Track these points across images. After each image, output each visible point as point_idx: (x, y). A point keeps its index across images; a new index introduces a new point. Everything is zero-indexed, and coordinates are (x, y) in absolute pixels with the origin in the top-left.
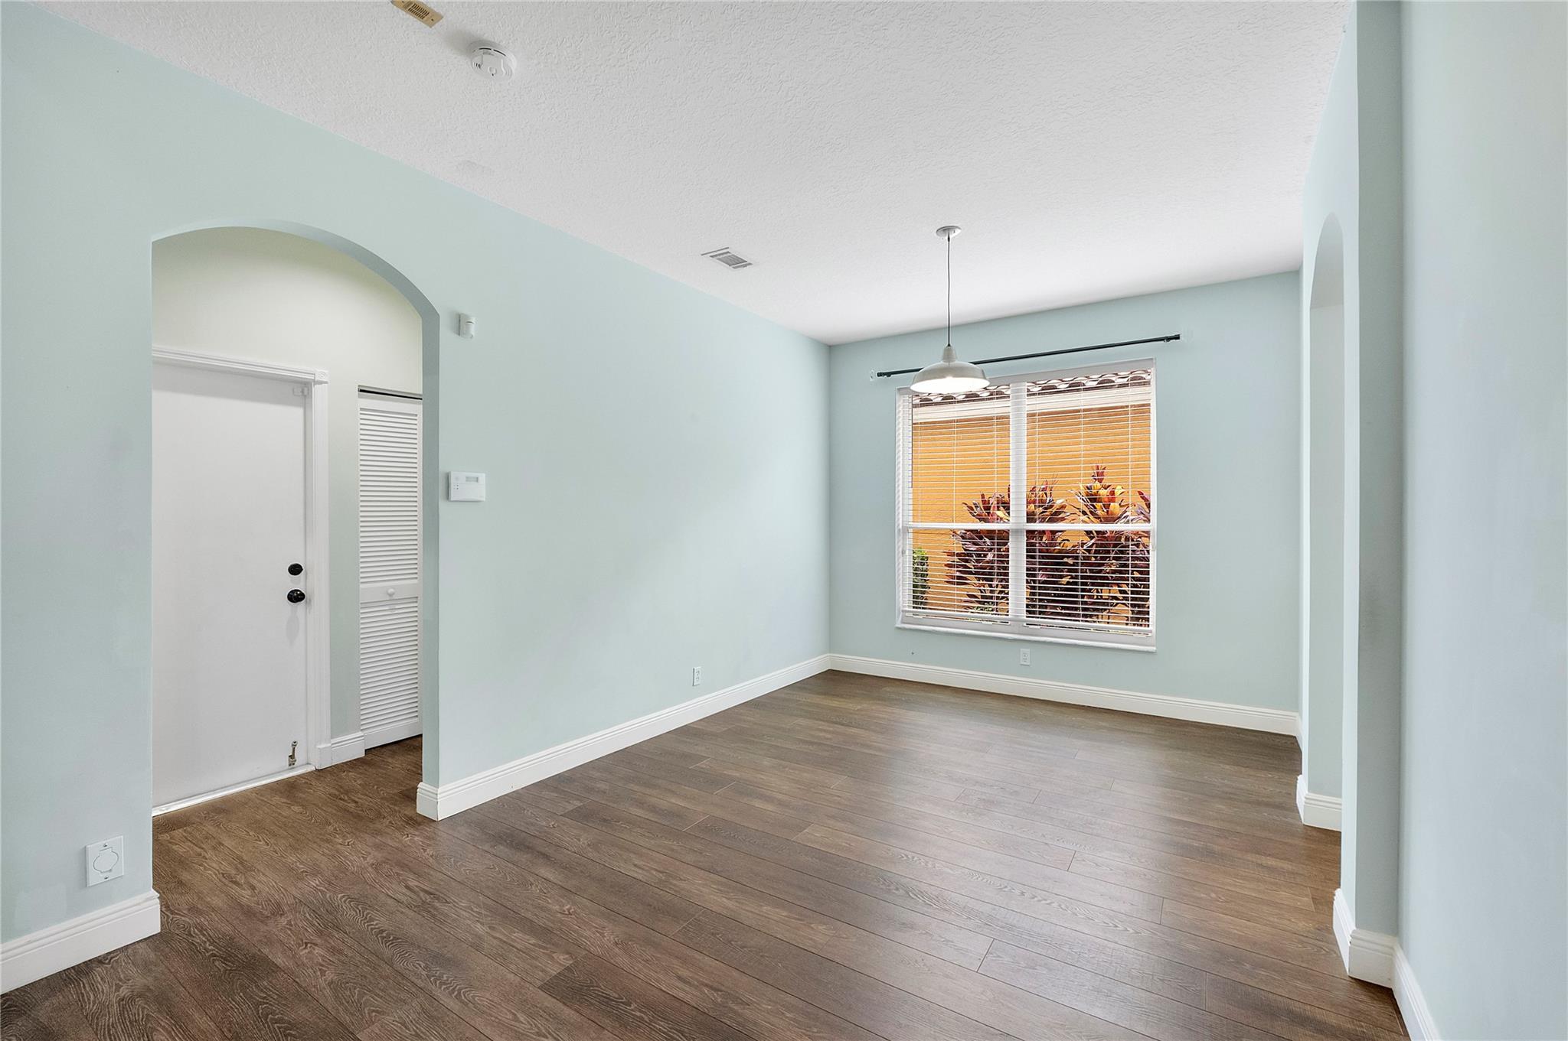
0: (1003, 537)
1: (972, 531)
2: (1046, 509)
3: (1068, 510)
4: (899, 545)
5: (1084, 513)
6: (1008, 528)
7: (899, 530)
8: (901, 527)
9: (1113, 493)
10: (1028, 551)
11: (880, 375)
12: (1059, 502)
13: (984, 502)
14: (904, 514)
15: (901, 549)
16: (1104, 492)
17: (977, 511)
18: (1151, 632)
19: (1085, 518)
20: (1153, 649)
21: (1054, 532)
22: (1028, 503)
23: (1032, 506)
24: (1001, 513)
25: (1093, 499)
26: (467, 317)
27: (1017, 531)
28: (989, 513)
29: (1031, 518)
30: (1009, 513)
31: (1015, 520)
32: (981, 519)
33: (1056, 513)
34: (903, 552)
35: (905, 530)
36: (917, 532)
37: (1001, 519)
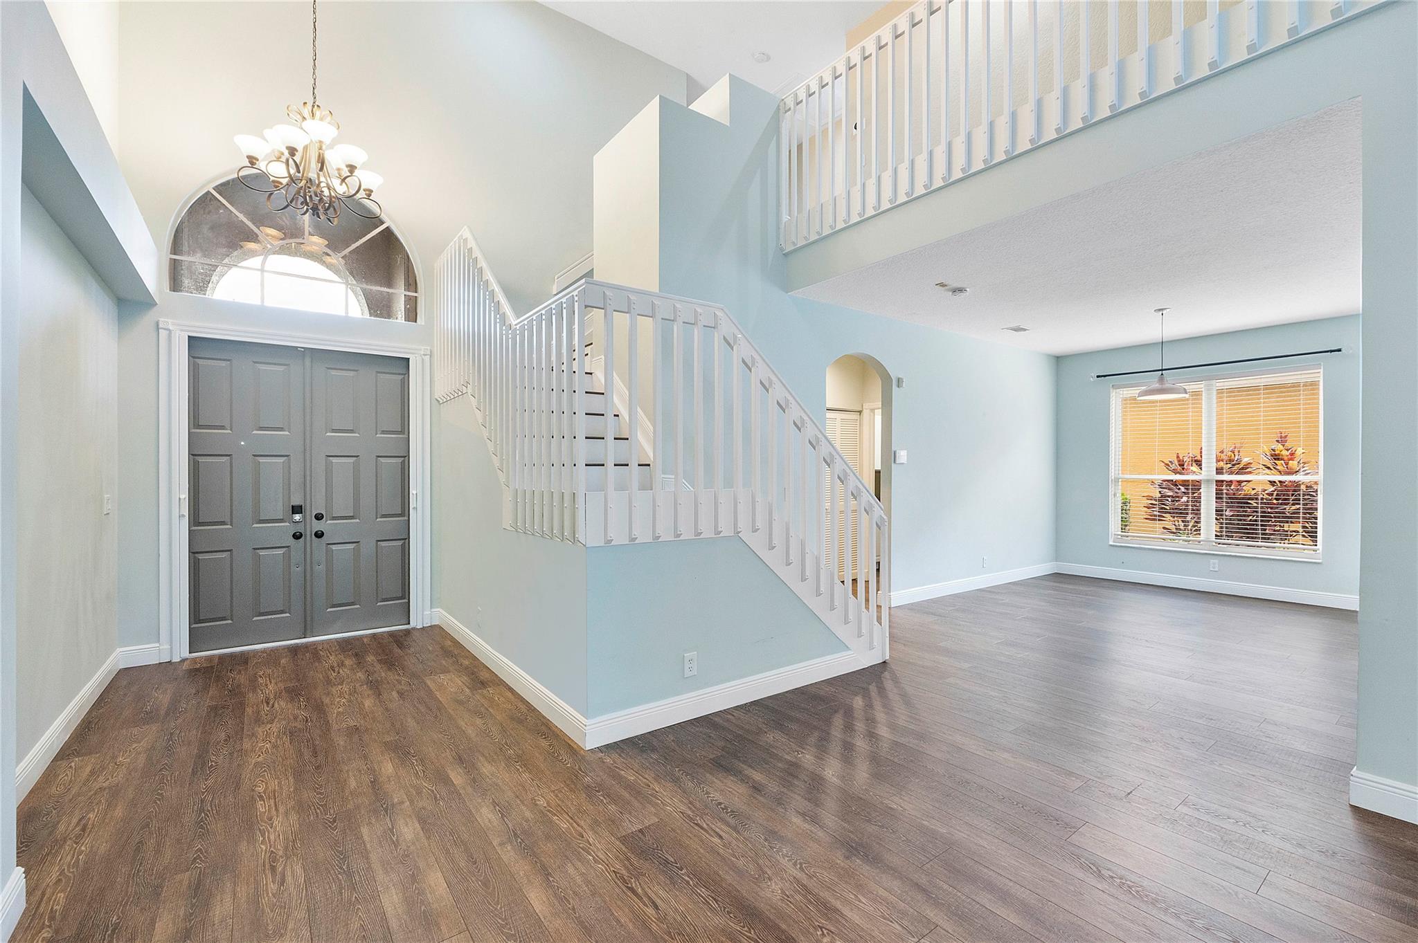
0: (1196, 485)
1: (1168, 481)
2: (1234, 465)
3: (1254, 466)
4: (1111, 491)
5: (1269, 468)
6: (1201, 478)
7: (1112, 480)
8: (1113, 478)
9: (1292, 454)
10: (1216, 494)
11: (1098, 377)
12: (1245, 460)
13: (1179, 461)
14: (1114, 469)
15: (1113, 493)
16: (1285, 453)
17: (1173, 467)
18: (1319, 549)
19: (1267, 471)
20: (1320, 561)
21: (1240, 482)
22: (1218, 461)
23: (1221, 464)
24: (1194, 468)
25: (1276, 457)
26: (902, 379)
27: (1208, 481)
28: (1183, 469)
29: (1219, 471)
30: (1201, 469)
31: (1207, 473)
32: (1175, 471)
33: (1243, 468)
34: (1115, 495)
35: (1116, 480)
36: (1126, 481)
37: (1195, 472)
